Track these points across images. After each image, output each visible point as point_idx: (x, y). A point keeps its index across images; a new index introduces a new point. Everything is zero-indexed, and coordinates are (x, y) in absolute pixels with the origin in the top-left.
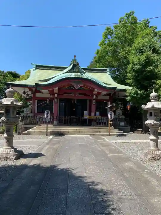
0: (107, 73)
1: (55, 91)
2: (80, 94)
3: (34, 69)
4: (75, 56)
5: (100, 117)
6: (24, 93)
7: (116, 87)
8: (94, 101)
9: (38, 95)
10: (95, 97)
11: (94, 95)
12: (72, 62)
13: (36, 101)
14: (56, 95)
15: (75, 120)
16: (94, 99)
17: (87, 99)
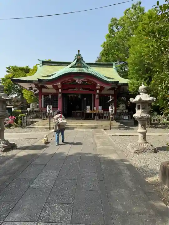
0: (113, 67)
1: (58, 86)
2: (83, 89)
3: (41, 65)
4: (79, 51)
5: (102, 111)
6: (31, 88)
7: (119, 81)
8: (97, 96)
9: (44, 90)
10: (98, 91)
11: (98, 89)
12: (76, 57)
13: (43, 96)
14: (60, 90)
15: (78, 114)
16: (98, 94)
17: (92, 94)
